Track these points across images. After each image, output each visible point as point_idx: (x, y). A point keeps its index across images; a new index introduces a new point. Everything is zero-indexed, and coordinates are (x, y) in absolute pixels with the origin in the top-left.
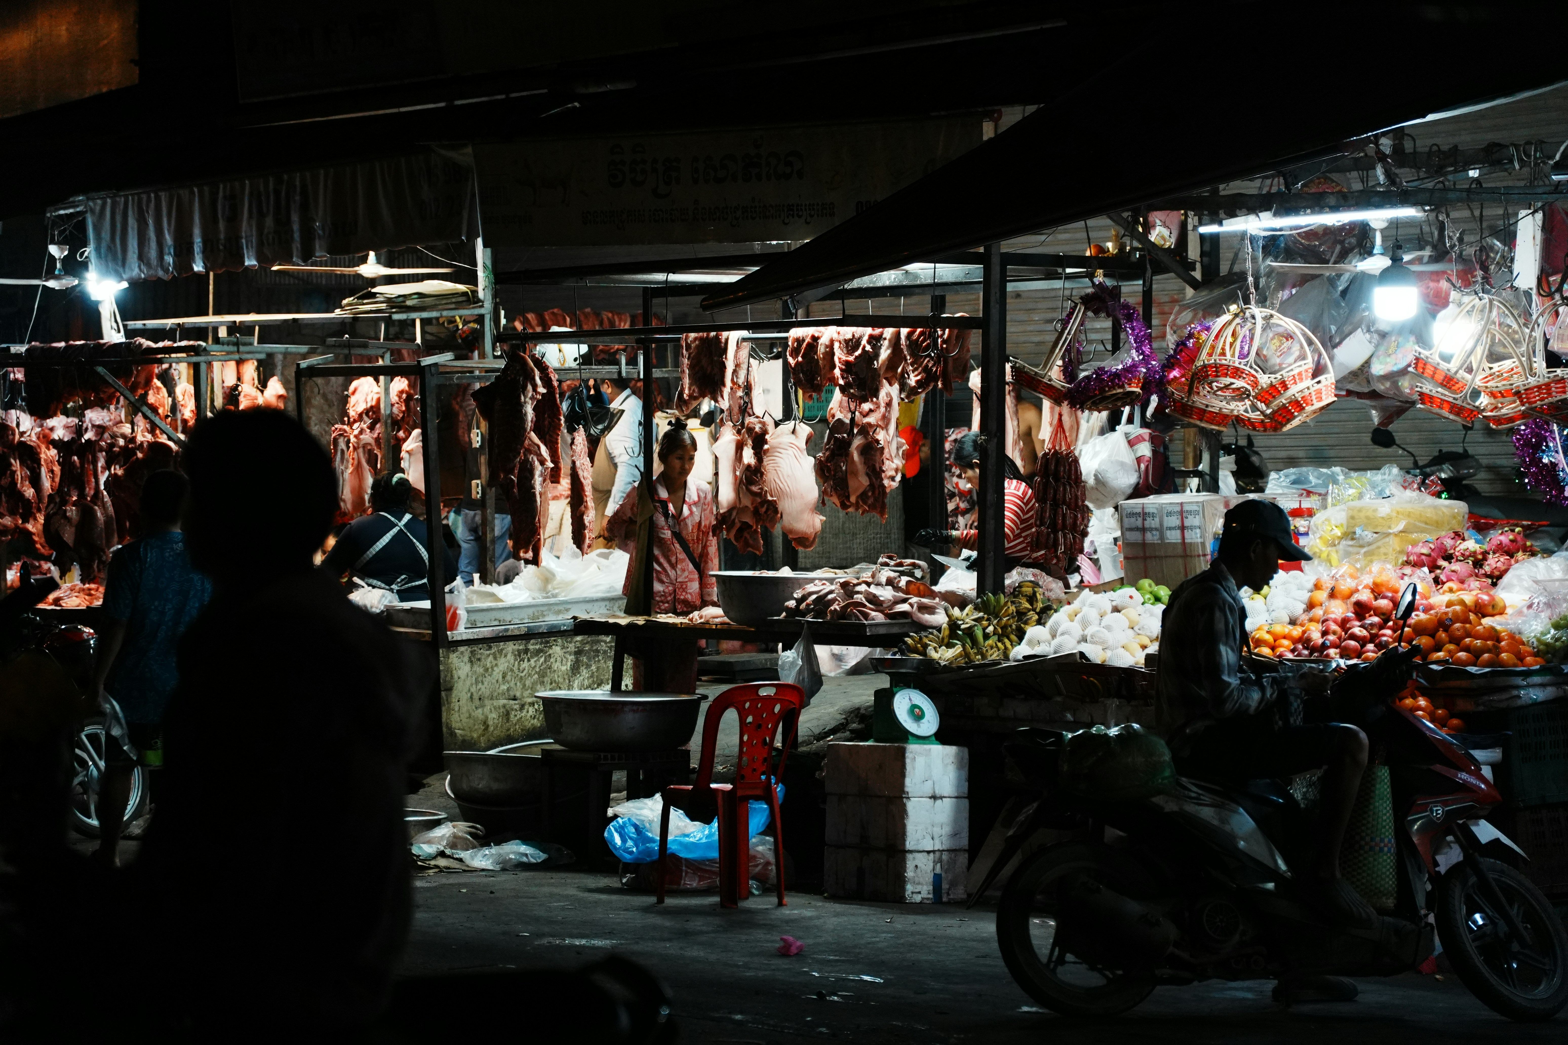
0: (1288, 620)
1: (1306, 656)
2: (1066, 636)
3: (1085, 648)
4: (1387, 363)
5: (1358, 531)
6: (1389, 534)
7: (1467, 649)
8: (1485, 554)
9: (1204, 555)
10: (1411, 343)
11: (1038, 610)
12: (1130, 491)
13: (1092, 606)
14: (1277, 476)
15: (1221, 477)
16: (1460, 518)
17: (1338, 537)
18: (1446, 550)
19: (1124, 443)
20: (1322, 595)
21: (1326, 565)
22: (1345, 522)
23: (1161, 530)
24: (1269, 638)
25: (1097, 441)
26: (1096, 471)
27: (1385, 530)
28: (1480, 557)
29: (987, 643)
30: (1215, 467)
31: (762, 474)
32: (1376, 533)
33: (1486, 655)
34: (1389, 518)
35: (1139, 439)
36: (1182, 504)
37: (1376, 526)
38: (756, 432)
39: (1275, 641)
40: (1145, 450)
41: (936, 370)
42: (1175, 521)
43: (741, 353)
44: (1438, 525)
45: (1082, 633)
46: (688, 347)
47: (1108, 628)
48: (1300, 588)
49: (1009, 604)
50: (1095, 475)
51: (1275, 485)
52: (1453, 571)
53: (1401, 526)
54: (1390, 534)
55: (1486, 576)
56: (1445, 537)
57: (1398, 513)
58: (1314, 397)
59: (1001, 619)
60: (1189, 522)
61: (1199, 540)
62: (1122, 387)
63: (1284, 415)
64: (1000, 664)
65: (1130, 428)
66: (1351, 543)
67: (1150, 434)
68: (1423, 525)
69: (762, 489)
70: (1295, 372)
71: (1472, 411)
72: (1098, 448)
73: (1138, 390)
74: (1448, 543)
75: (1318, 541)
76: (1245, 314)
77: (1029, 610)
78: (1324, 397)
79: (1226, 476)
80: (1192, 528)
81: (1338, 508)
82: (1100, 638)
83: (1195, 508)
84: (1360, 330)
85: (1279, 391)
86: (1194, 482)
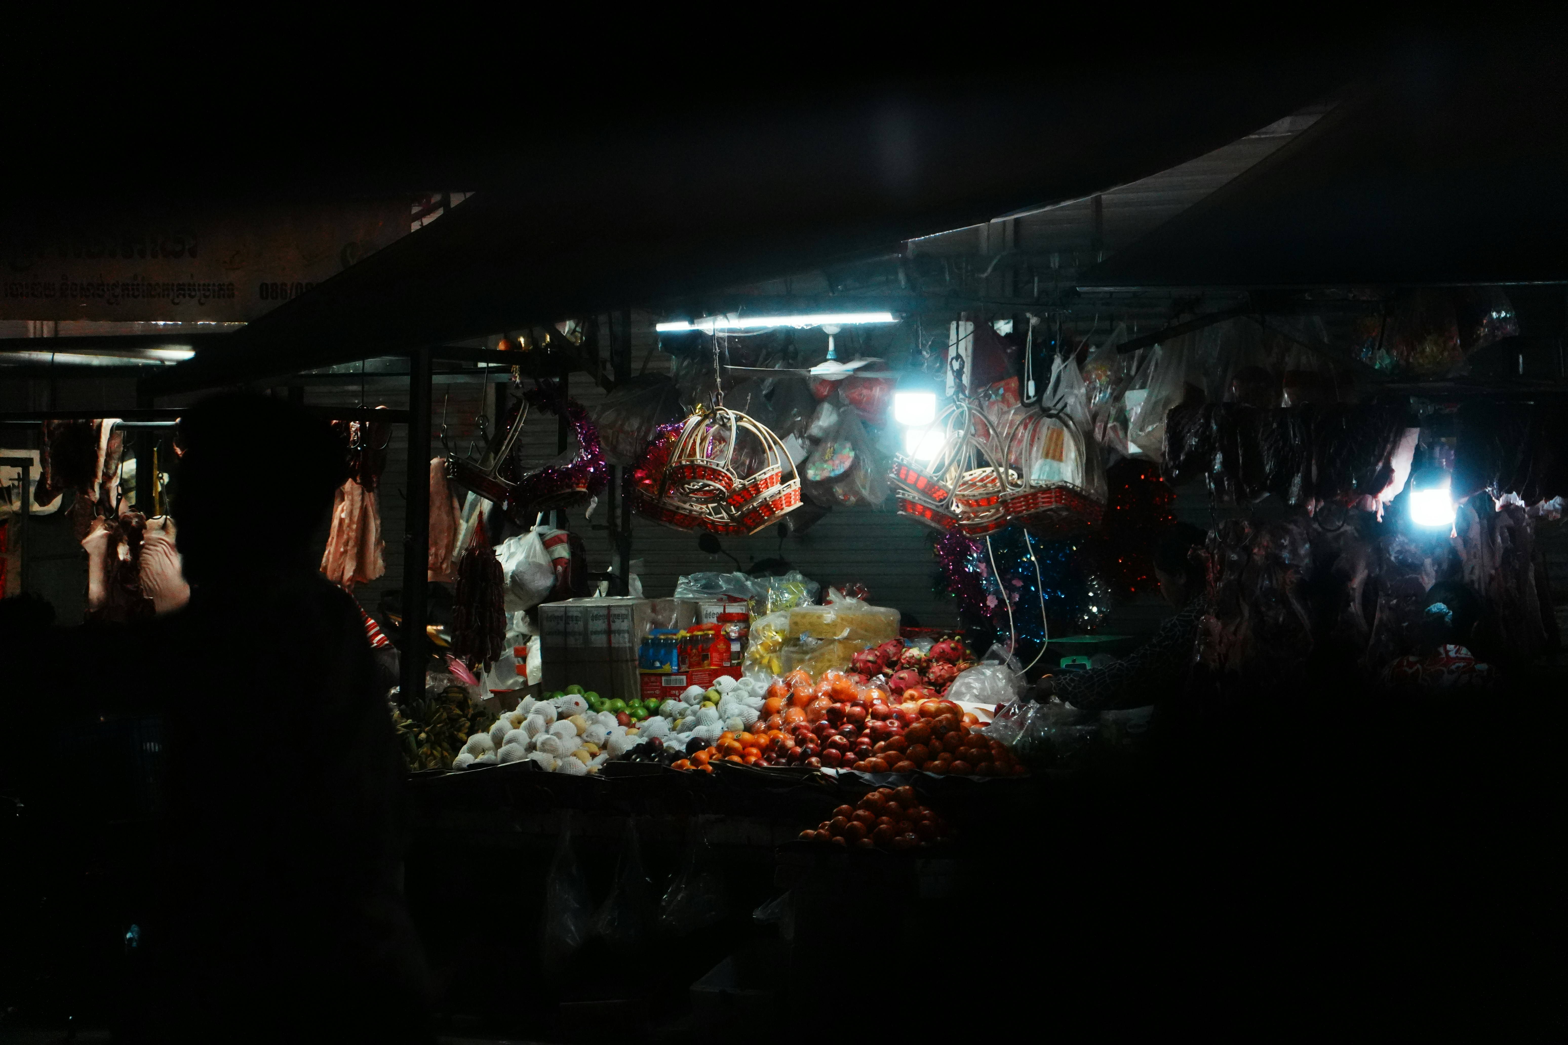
0: (742, 727)
1: (783, 764)
2: (514, 744)
3: (536, 756)
4: (823, 469)
5: (803, 637)
6: (833, 641)
7: (963, 757)
8: (929, 661)
9: (633, 660)
10: (848, 450)
11: (469, 716)
12: (545, 594)
13: (537, 712)
14: (687, 581)
15: (630, 581)
16: (895, 625)
17: (779, 643)
18: (889, 658)
19: (538, 546)
20: (780, 702)
21: (766, 672)
22: (787, 628)
23: (585, 634)
24: (737, 745)
25: (512, 541)
26: (513, 572)
27: (829, 636)
28: (925, 664)
29: (421, 751)
30: (625, 571)
31: (138, 572)
32: (821, 639)
33: (983, 764)
34: (833, 625)
35: (556, 540)
36: (609, 607)
37: (821, 633)
38: (133, 527)
39: (744, 749)
40: (562, 551)
41: (354, 465)
42: (600, 625)
43: (113, 442)
44: (876, 632)
45: (528, 740)
46: (51, 434)
47: (558, 735)
48: (753, 694)
49: (442, 710)
50: (512, 577)
51: (685, 589)
52: (902, 678)
53: (846, 633)
54: (835, 640)
55: (930, 683)
56: (887, 644)
57: (842, 619)
58: (784, 502)
59: (435, 726)
60: (618, 625)
61: (628, 645)
62: (571, 487)
63: (755, 517)
64: (443, 773)
65: (544, 529)
66: (792, 649)
67: (568, 535)
68: (863, 632)
69: (138, 587)
70: (767, 476)
71: (951, 518)
72: (512, 550)
73: (584, 490)
74: (891, 650)
75: (759, 647)
76: (715, 415)
77: (460, 716)
78: (793, 502)
79: (634, 580)
80: (620, 632)
81: (778, 613)
82: (551, 745)
83: (624, 612)
84: (792, 435)
85: (752, 495)
86: (604, 585)
